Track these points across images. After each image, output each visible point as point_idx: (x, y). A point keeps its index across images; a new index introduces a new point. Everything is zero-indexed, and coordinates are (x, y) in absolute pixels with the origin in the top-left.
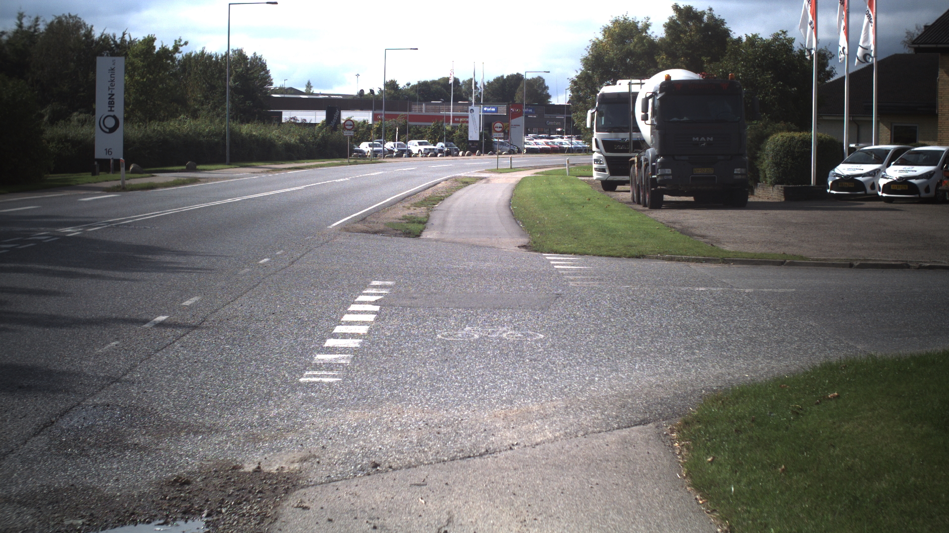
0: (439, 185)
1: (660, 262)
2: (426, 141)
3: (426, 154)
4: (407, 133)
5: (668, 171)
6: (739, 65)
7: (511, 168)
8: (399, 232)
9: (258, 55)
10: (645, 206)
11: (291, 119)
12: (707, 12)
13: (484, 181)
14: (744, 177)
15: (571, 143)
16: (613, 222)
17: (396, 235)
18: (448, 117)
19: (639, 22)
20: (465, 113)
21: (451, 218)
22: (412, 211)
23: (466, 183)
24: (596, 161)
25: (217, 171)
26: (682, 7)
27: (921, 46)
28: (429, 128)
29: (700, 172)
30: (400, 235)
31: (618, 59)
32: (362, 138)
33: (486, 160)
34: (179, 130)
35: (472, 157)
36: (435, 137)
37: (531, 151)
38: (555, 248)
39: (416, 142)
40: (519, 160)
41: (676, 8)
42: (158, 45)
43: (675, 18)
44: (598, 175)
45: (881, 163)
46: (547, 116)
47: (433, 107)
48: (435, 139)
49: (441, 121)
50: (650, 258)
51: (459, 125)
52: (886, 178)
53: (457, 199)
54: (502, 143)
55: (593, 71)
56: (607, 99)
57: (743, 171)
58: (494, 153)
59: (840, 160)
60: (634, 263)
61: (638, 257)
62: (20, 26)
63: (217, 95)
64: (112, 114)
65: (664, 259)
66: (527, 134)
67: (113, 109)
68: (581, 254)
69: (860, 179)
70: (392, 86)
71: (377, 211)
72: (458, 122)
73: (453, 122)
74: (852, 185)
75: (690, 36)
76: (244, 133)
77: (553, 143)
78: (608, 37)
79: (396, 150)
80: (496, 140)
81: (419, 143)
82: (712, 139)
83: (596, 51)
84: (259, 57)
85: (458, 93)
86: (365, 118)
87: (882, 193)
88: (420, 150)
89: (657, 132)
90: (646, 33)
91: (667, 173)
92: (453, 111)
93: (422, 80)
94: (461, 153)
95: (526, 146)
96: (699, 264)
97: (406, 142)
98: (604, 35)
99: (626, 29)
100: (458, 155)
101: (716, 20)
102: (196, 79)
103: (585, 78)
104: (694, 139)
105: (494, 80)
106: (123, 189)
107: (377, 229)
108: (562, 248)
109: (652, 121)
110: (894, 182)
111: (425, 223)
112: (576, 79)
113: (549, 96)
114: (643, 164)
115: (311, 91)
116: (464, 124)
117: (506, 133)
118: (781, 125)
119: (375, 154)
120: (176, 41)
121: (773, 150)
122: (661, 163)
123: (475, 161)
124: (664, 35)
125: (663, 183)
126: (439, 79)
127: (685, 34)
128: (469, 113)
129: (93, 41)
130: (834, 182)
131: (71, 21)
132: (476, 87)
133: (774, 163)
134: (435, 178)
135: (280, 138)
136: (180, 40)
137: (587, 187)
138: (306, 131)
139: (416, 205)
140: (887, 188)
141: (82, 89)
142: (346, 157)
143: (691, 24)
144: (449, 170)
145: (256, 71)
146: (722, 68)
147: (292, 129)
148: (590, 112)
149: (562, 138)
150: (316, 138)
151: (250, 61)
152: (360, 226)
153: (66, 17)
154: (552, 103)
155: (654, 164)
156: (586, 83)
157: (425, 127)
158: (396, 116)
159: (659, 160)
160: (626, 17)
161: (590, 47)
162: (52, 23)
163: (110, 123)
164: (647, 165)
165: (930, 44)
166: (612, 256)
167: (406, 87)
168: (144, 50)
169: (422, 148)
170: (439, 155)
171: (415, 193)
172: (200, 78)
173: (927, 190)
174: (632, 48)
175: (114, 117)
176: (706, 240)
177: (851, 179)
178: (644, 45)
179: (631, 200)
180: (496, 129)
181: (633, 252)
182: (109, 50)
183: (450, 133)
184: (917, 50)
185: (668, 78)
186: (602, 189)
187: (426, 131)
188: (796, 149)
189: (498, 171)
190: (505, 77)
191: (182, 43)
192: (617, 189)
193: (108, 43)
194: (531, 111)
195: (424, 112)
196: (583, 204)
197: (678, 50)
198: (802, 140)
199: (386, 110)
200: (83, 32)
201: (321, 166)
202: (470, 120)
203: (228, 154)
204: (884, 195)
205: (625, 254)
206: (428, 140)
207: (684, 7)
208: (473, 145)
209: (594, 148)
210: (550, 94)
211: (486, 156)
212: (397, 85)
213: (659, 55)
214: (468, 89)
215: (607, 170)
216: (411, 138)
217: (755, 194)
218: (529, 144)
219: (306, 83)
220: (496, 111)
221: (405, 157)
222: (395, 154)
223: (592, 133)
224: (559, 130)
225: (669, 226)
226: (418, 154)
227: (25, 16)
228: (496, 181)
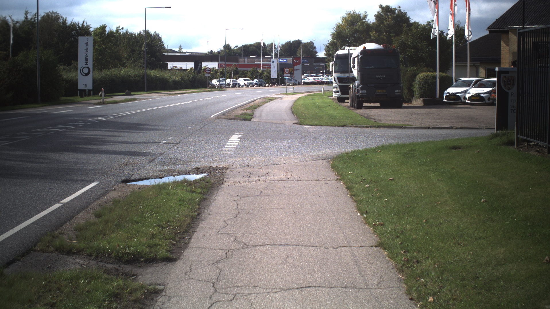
0: (257, 101)
1: (351, 128)
2: (248, 78)
3: (248, 85)
4: (238, 74)
5: (365, 91)
6: (409, 38)
7: (294, 93)
8: (241, 119)
9: (157, 33)
10: (355, 108)
11: (174, 67)
12: (397, 8)
13: (279, 99)
14: (400, 94)
15: (328, 79)
16: (336, 113)
17: (240, 120)
18: (260, 65)
19: (361, 14)
20: (269, 63)
21: (264, 114)
22: (245, 111)
23: (270, 100)
24: (334, 87)
25: (141, 95)
26: (384, 6)
27: (492, 30)
28: (249, 71)
29: (379, 92)
30: (242, 120)
31: (350, 34)
32: (213, 78)
33: (281, 89)
34: (119, 74)
35: (273, 87)
36: (253, 76)
37: (306, 84)
38: (309, 123)
39: (242, 79)
40: (298, 88)
41: (381, 6)
42: (107, 30)
43: (380, 12)
44: (335, 94)
45: (469, 87)
46: (315, 64)
47: (251, 59)
48: (253, 77)
49: (256, 67)
50: (348, 126)
51: (266, 69)
52: (469, 94)
53: (267, 106)
54: (289, 79)
55: (337, 40)
56: (339, 57)
57: (400, 91)
58: (285, 85)
59: (450, 85)
60: (340, 128)
61: (342, 126)
62: (26, 18)
63: (136, 55)
64: (87, 66)
65: (353, 127)
66: (303, 74)
67: (87, 63)
68: (319, 125)
69: (458, 94)
70: (227, 47)
71: (229, 111)
72: (265, 68)
73: (263, 68)
74: (454, 98)
75: (389, 21)
76: (153, 75)
77: (318, 79)
78: (345, 22)
79: (232, 84)
80: (286, 78)
81: (244, 79)
82: (385, 76)
83: (338, 30)
84: (157, 34)
85: (265, 51)
86: (214, 66)
87: (468, 101)
88: (244, 84)
89: (359, 73)
90: (365, 20)
91: (364, 92)
92: (262, 62)
93: (245, 44)
94: (267, 85)
95: (303, 81)
96: (368, 128)
97: (237, 79)
98: (343, 21)
99: (354, 18)
100: (265, 86)
101: (402, 13)
102: (124, 46)
103: (333, 44)
104: (376, 76)
105: (285, 43)
106: (103, 103)
107: (231, 118)
108: (312, 123)
109: (357, 68)
110: (473, 96)
111: (252, 116)
112: (328, 45)
113: (316, 53)
114: (354, 89)
115: (182, 51)
116: (269, 69)
117: (291, 74)
118: (425, 69)
119: (221, 85)
120: (117, 27)
121: (419, 81)
122: (361, 88)
123: (275, 89)
124: (375, 21)
125: (362, 97)
126: (254, 44)
127: (386, 20)
128: (271, 63)
129: (67, 26)
130: (447, 96)
131: (54, 15)
132: (275, 48)
133: (419, 87)
134: (254, 98)
135: (170, 77)
136: (119, 27)
137: (331, 100)
138: (183, 74)
139: (247, 109)
140: (470, 99)
141: (61, 52)
142: (206, 87)
143: (389, 15)
144: (261, 94)
145: (156, 42)
146: (400, 40)
147: (177, 73)
148: (331, 63)
149: (323, 76)
150: (189, 78)
151: (153, 37)
152: (224, 117)
153: (51, 13)
154: (318, 56)
155: (358, 88)
156: (333, 47)
157: (247, 71)
158: (231, 65)
159: (360, 86)
160: (354, 12)
161: (335, 28)
162: (43, 16)
163: (86, 71)
164: (355, 89)
165: (496, 28)
166: (332, 126)
167: (235, 48)
168: (100, 32)
169: (246, 82)
170: (255, 86)
171: (245, 104)
172: (126, 45)
173: (489, 99)
174: (358, 28)
175: (88, 68)
176: (375, 120)
177: (454, 95)
178: (364, 27)
179: (350, 106)
180: (286, 72)
181: (341, 124)
182: (75, 31)
183: (261, 74)
184: (490, 31)
185: (365, 48)
186: (338, 102)
187: (248, 73)
188: (430, 81)
189: (287, 94)
190: (291, 42)
191: (120, 28)
192: (345, 102)
193: (75, 27)
194: (306, 61)
195: (246, 63)
196: (325, 107)
197: (382, 29)
198: (433, 76)
199: (226, 62)
200: (61, 21)
201: (194, 92)
202: (272, 66)
203: (145, 87)
204: (469, 102)
205: (337, 125)
206: (249, 78)
207: (385, 6)
208: (273, 80)
209: (333, 82)
210: (317, 51)
211: (281, 86)
212: (230, 47)
213: (372, 32)
214: (270, 49)
215: (340, 92)
216: (239, 77)
217: (412, 103)
218: (305, 80)
219: (179, 46)
220: (287, 61)
221: (237, 87)
222: (231, 86)
223: (332, 74)
224: (322, 71)
225: (361, 115)
226: (244, 86)
227: (29, 13)
228: (286, 99)
